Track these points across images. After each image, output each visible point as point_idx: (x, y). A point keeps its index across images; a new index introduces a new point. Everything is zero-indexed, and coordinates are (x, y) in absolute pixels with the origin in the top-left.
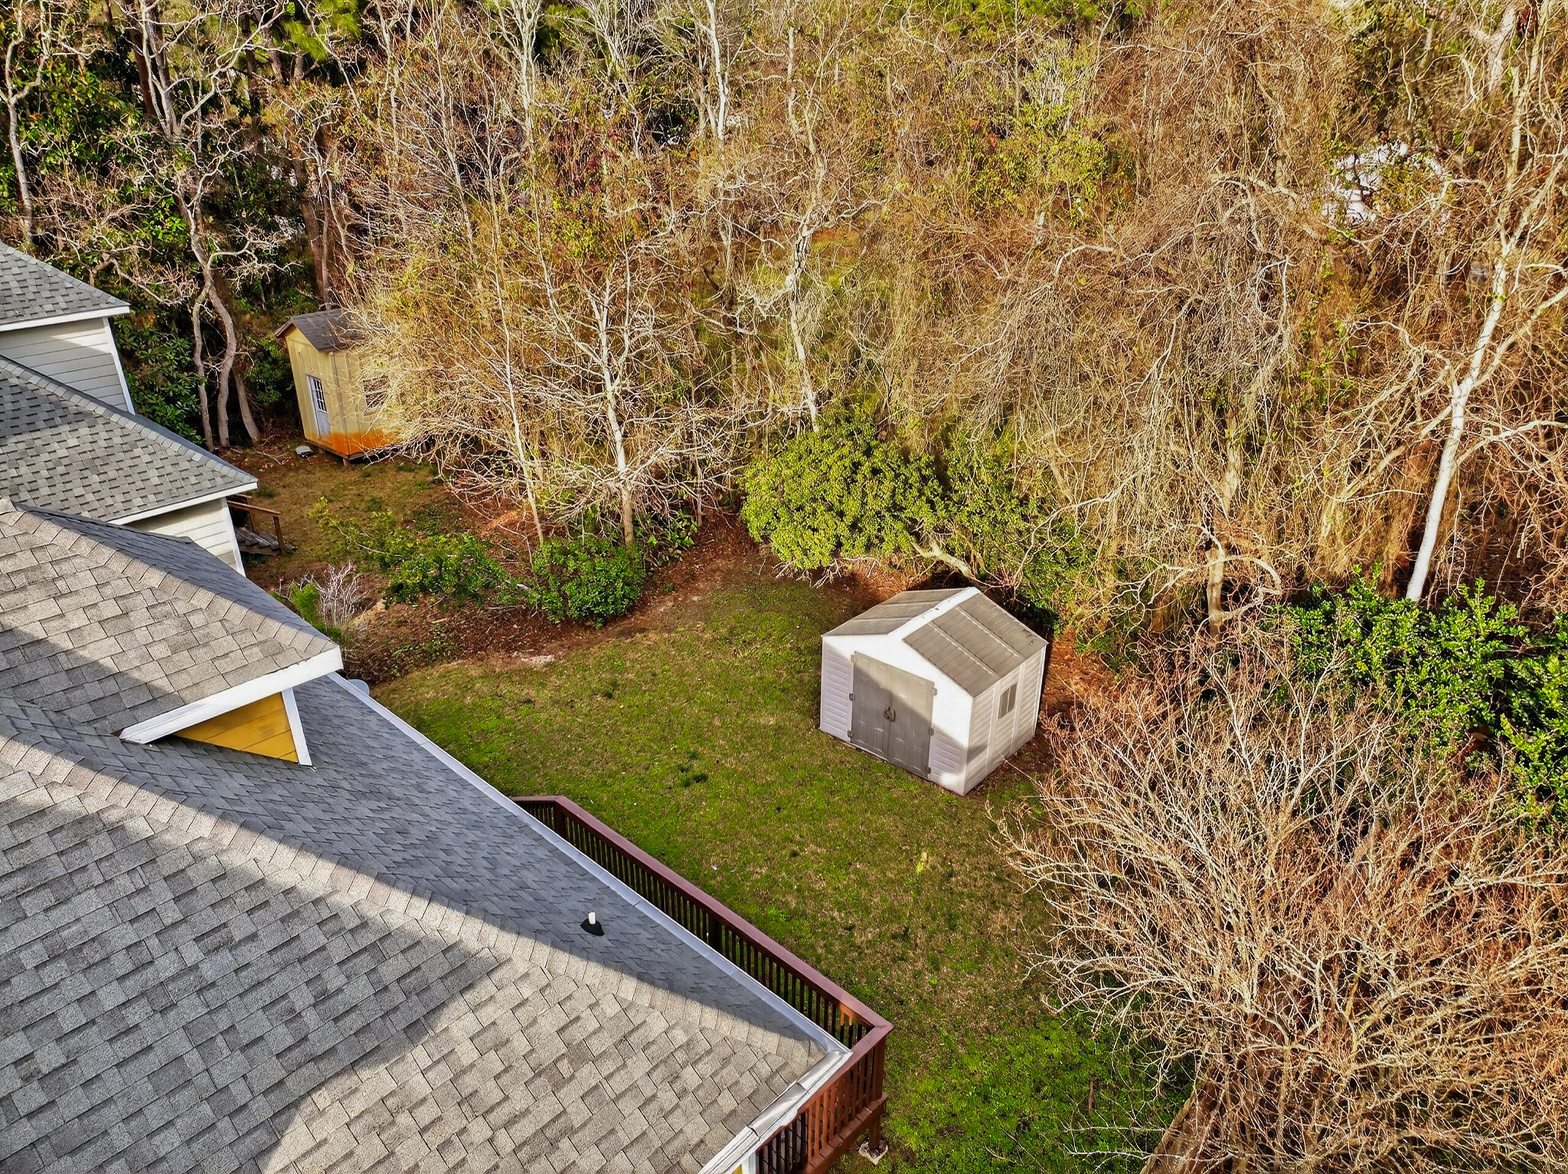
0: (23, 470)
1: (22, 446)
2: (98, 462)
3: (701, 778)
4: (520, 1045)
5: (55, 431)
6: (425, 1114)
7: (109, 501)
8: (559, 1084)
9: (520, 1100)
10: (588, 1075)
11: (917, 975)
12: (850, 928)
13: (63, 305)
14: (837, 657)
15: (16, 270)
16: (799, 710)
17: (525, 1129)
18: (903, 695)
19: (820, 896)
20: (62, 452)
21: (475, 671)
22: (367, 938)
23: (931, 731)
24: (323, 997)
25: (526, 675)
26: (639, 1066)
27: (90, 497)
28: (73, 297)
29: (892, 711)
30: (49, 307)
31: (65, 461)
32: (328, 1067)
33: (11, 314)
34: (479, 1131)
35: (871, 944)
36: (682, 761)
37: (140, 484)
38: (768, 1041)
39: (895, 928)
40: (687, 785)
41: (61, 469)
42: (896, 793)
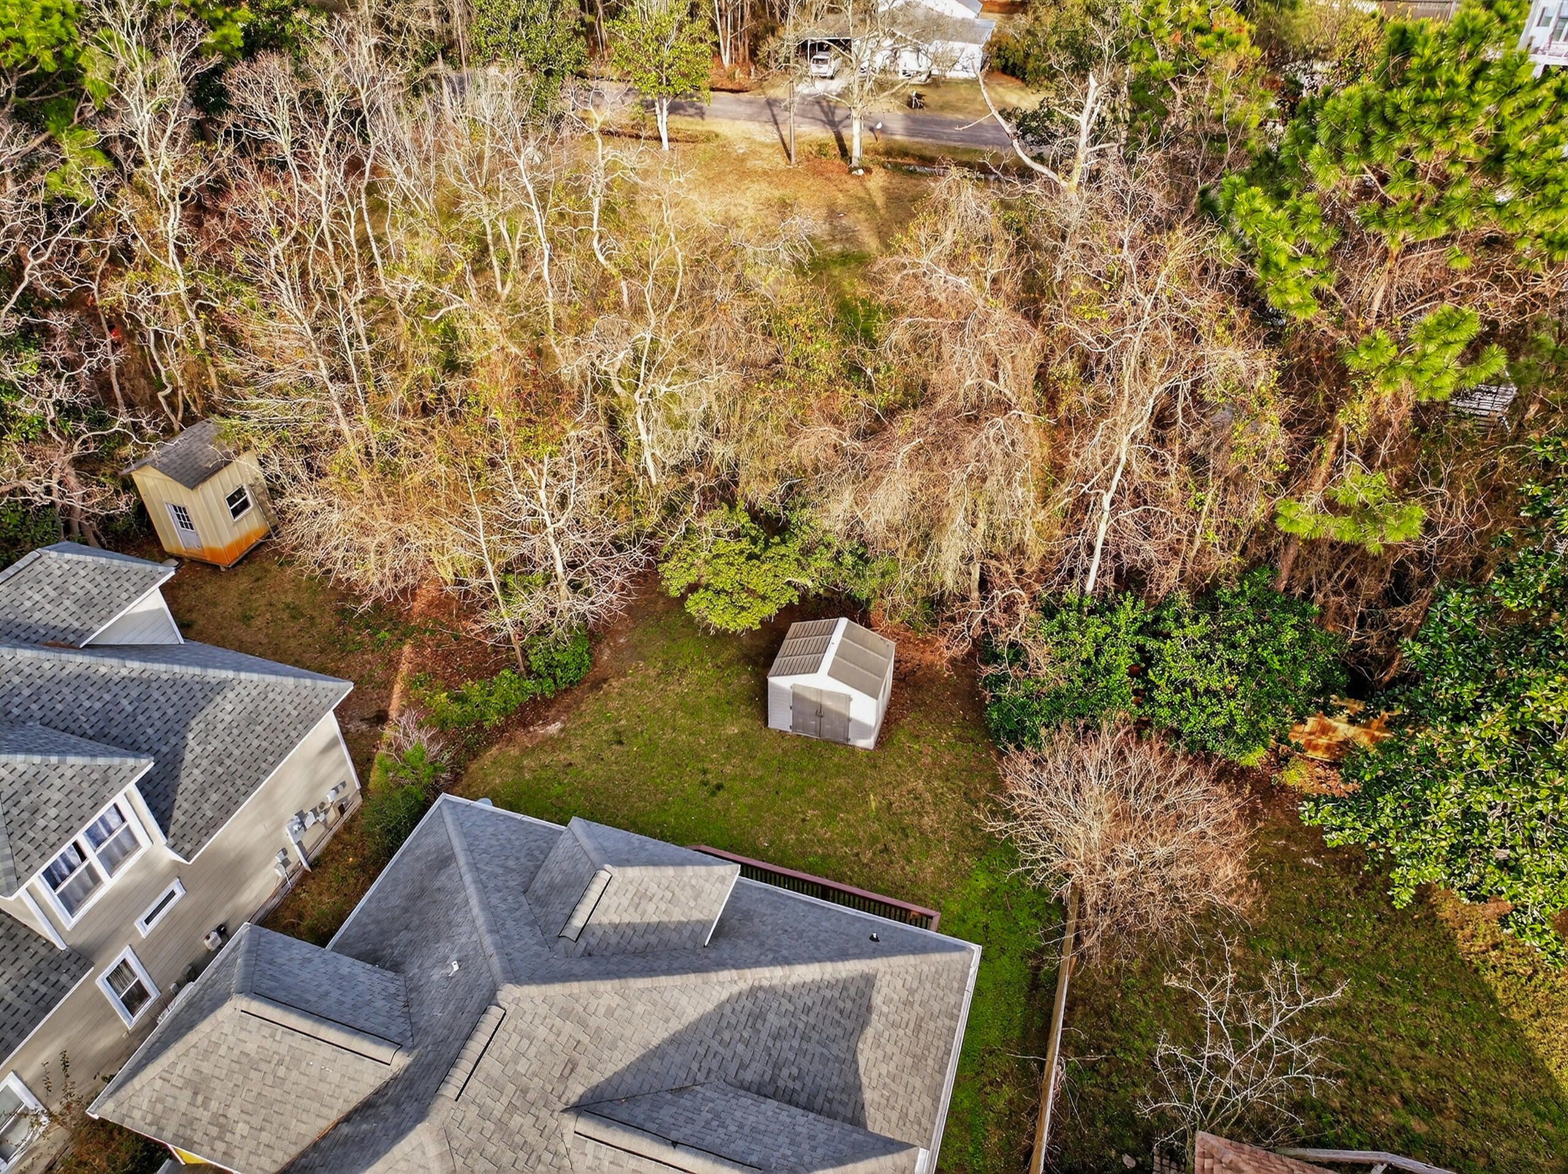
0: (215, 743)
1: (202, 725)
2: (253, 715)
3: (719, 787)
4: (896, 997)
5: (213, 704)
6: (886, 1034)
7: (277, 742)
8: (912, 1004)
9: (906, 1016)
10: (917, 997)
11: (903, 869)
12: (857, 855)
13: (133, 590)
14: (780, 690)
15: (83, 573)
16: (747, 716)
17: (912, 1025)
18: (828, 703)
19: (831, 841)
20: (228, 718)
21: (514, 752)
22: (841, 985)
23: (849, 720)
24: (841, 1012)
25: (552, 743)
26: (928, 986)
27: (265, 744)
28: (135, 579)
29: (820, 712)
30: (125, 596)
31: (234, 724)
32: (857, 1033)
33: (103, 613)
34: (901, 1032)
35: (872, 860)
36: (701, 777)
37: (288, 721)
38: (956, 955)
39: (880, 846)
40: (713, 794)
41: (235, 732)
42: (836, 760)
